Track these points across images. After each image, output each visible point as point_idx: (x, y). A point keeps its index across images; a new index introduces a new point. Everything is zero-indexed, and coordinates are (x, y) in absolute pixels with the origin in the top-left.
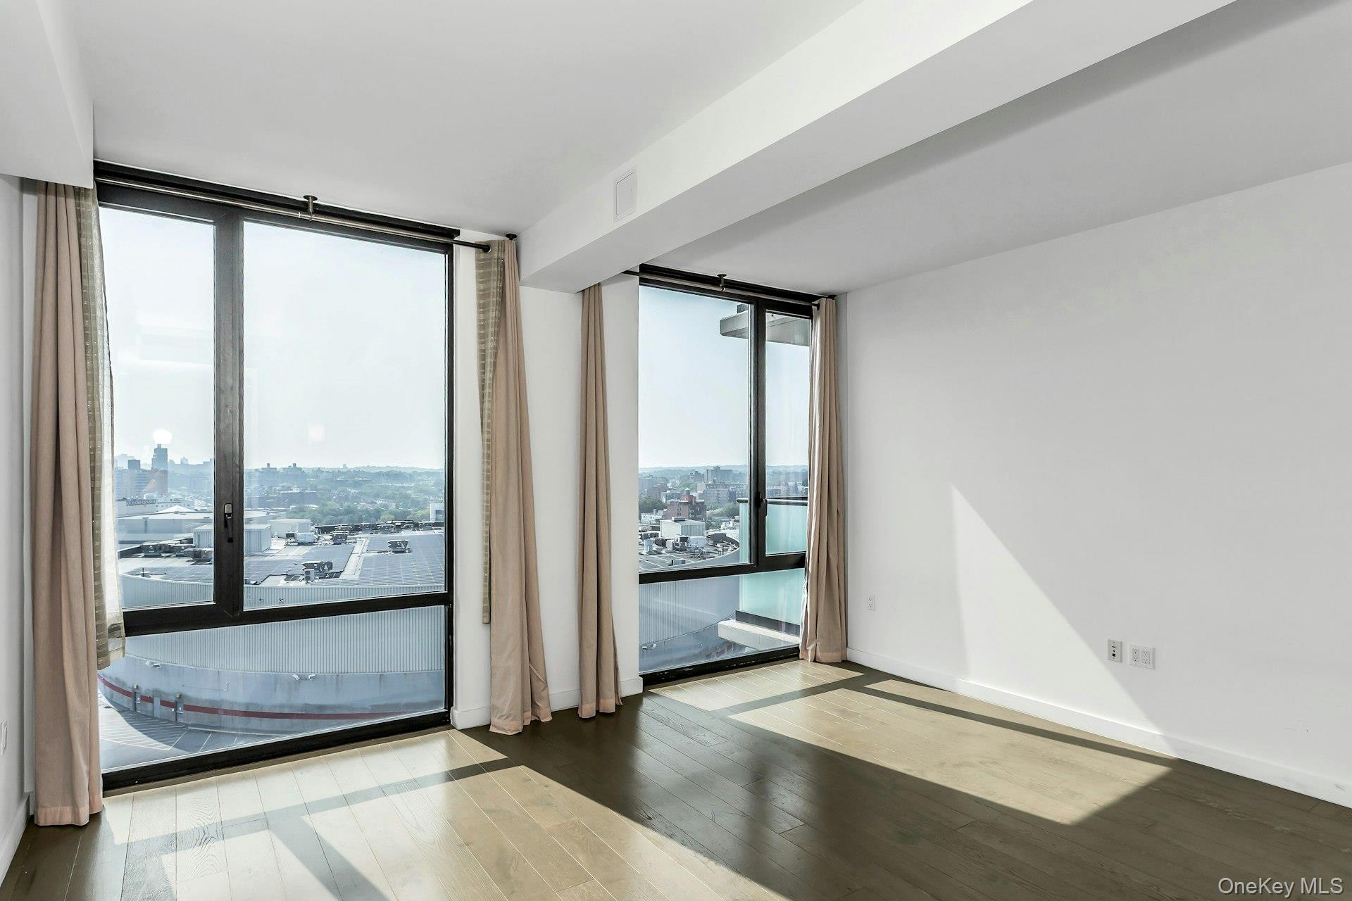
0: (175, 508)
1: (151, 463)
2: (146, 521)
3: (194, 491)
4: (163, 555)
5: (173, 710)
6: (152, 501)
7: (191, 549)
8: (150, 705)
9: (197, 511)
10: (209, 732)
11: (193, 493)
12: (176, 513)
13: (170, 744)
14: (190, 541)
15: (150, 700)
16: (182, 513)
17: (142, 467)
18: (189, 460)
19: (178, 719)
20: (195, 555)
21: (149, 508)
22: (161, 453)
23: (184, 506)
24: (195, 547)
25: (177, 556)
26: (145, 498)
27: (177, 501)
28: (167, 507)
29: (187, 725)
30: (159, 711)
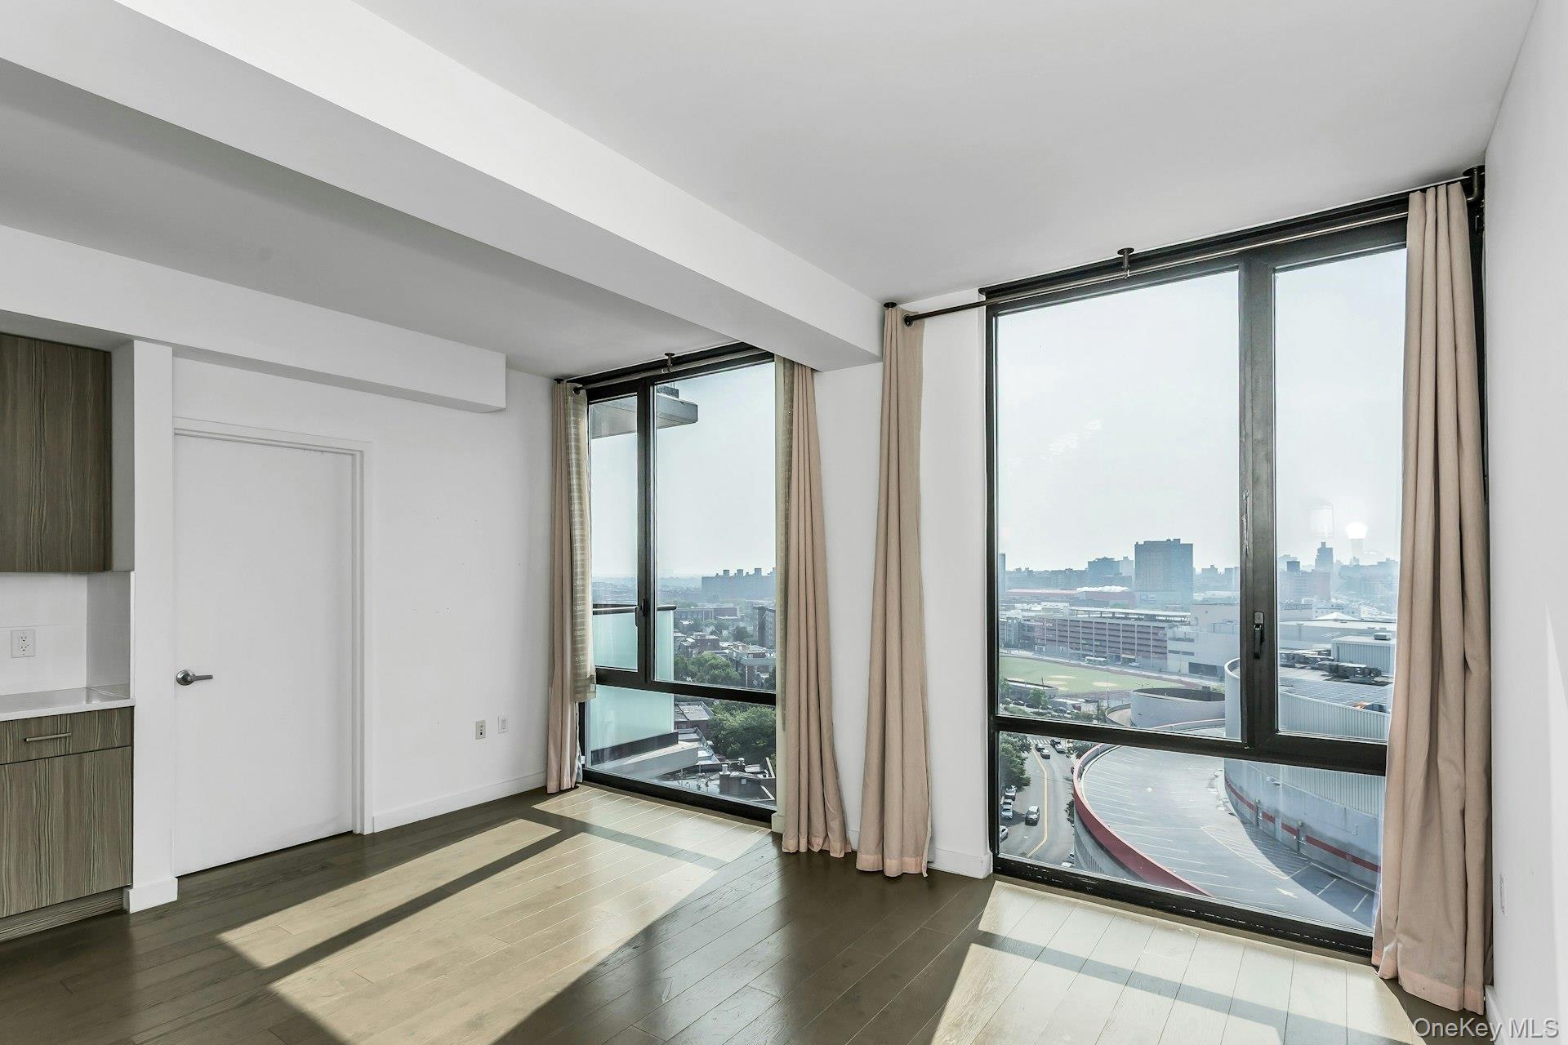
0: (1335, 615)
1: (1314, 564)
2: (1300, 627)
3: (1364, 596)
4: (1297, 665)
5: (1295, 837)
6: (1308, 606)
7: (1327, 663)
8: (1271, 824)
9: (1362, 620)
10: (1336, 877)
11: (1364, 598)
12: (1336, 620)
13: (1288, 874)
14: (1329, 652)
15: (1272, 819)
16: (1342, 621)
17: (1301, 568)
18: (1361, 561)
19: (1301, 849)
20: (1330, 669)
21: (1304, 613)
22: (1325, 553)
23: (1348, 613)
24: (1333, 660)
25: (1312, 668)
26: (1303, 603)
27: (1339, 608)
28: (1327, 613)
29: (1310, 859)
30: (1281, 834)
